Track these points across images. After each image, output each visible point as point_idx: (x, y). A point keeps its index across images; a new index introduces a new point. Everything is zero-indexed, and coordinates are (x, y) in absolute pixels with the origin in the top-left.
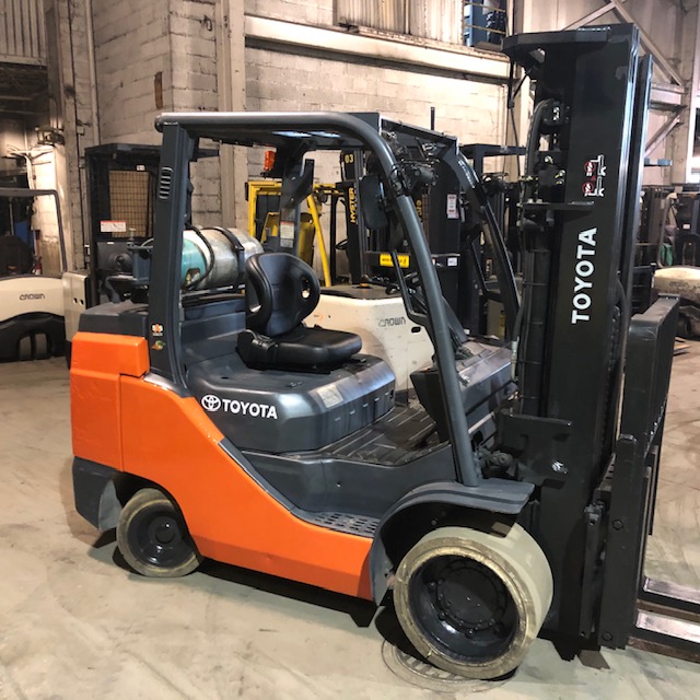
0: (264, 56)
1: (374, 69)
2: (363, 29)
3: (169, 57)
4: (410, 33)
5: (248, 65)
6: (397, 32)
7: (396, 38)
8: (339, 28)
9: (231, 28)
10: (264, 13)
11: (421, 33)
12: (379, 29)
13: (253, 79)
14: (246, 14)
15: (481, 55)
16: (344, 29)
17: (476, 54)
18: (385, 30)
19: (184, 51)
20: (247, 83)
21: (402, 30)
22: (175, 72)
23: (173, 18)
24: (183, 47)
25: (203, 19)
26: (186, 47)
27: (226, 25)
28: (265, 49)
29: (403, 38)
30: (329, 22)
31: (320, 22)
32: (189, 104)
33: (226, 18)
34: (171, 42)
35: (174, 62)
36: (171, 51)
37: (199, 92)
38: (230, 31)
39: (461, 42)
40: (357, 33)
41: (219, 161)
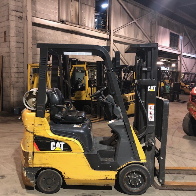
0: (38, 28)
1: (70, 34)
2: (67, 23)
3: (9, 27)
4: (80, 25)
5: (33, 31)
6: (77, 24)
7: (76, 26)
8: (60, 22)
9: (28, 20)
10: (38, 16)
11: (83, 25)
12: (71, 23)
13: (35, 35)
14: (32, 16)
15: (100, 32)
16: (61, 22)
17: (98, 31)
18: (73, 23)
19: (13, 25)
20: (32, 36)
21: (78, 24)
22: (10, 31)
23: (10, 16)
24: (13, 24)
25: (19, 16)
26: (14, 24)
27: (26, 19)
28: (38, 26)
29: (78, 26)
30: (57, 20)
31: (55, 20)
32: (14, 41)
33: (26, 17)
34: (9, 22)
35: (10, 28)
36: (9, 25)
37: (18, 38)
38: (27, 21)
39: (94, 28)
40: (65, 24)
41: (24, 58)
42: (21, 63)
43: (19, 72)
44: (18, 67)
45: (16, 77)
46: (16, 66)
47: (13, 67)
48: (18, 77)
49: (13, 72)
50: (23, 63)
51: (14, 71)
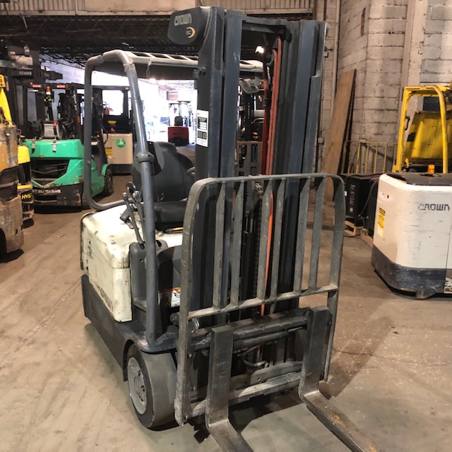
32: (381, 30)
37: (390, 20)
41: (401, 72)
42: (391, 85)
43: (384, 108)
44: (383, 97)
45: (375, 122)
46: (378, 94)
47: (370, 95)
48: (379, 123)
49: (370, 109)
50: (398, 87)
51: (371, 107)
